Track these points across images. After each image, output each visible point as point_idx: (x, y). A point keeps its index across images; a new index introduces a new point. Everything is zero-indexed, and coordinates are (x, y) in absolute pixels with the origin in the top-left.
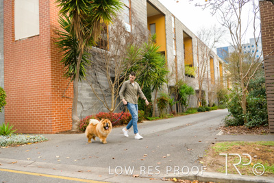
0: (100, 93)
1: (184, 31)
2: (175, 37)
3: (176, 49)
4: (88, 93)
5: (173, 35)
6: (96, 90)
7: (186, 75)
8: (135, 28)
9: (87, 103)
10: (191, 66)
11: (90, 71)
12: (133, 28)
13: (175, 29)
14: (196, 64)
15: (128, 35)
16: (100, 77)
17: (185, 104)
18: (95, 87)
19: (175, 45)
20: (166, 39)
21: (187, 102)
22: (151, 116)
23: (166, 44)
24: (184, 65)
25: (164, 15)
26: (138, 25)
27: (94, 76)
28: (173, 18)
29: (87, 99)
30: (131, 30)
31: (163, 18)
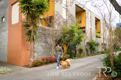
0: (48, 47)
1: (95, 17)
2: (91, 20)
3: (91, 26)
4: (42, 47)
5: (90, 19)
6: (46, 46)
7: (96, 37)
8: (69, 18)
9: (41, 52)
10: (99, 33)
11: (43, 38)
12: (67, 17)
13: (91, 16)
14: (102, 31)
15: (65, 20)
16: (48, 40)
17: (95, 50)
18: (46, 44)
19: (91, 24)
20: (86, 21)
21: (96, 49)
22: (75, 57)
23: (86, 23)
24: (95, 32)
25: (85, 11)
26: (70, 16)
27: (45, 39)
28: (90, 12)
29: (41, 50)
30: (67, 18)
31: (85, 12)
